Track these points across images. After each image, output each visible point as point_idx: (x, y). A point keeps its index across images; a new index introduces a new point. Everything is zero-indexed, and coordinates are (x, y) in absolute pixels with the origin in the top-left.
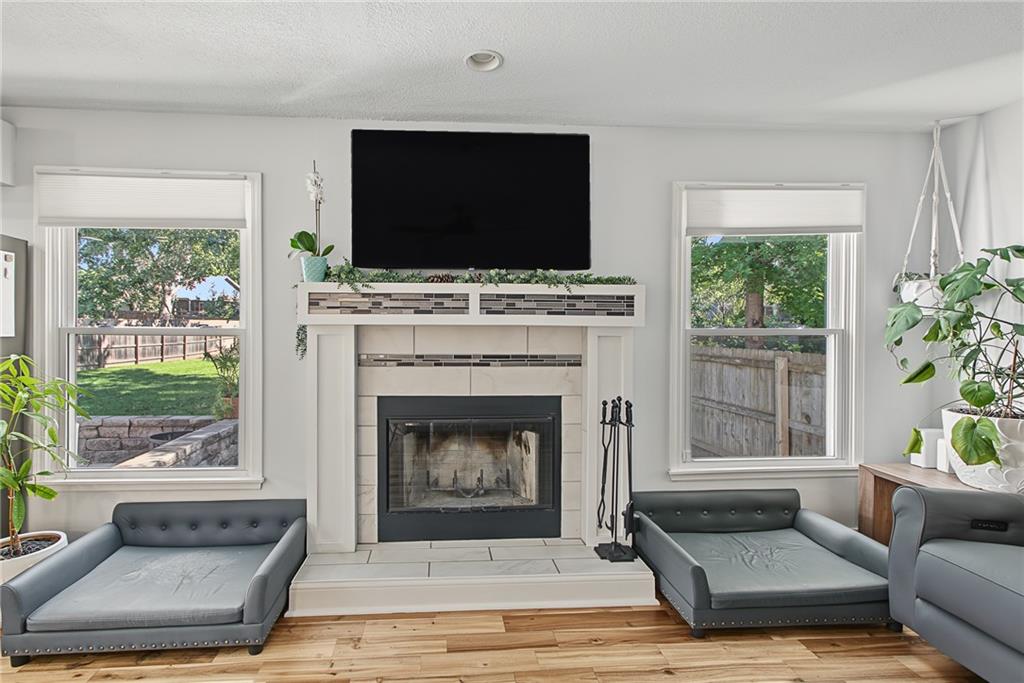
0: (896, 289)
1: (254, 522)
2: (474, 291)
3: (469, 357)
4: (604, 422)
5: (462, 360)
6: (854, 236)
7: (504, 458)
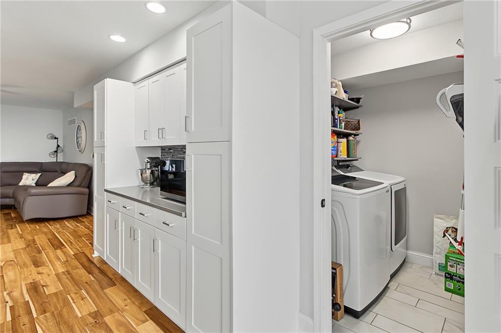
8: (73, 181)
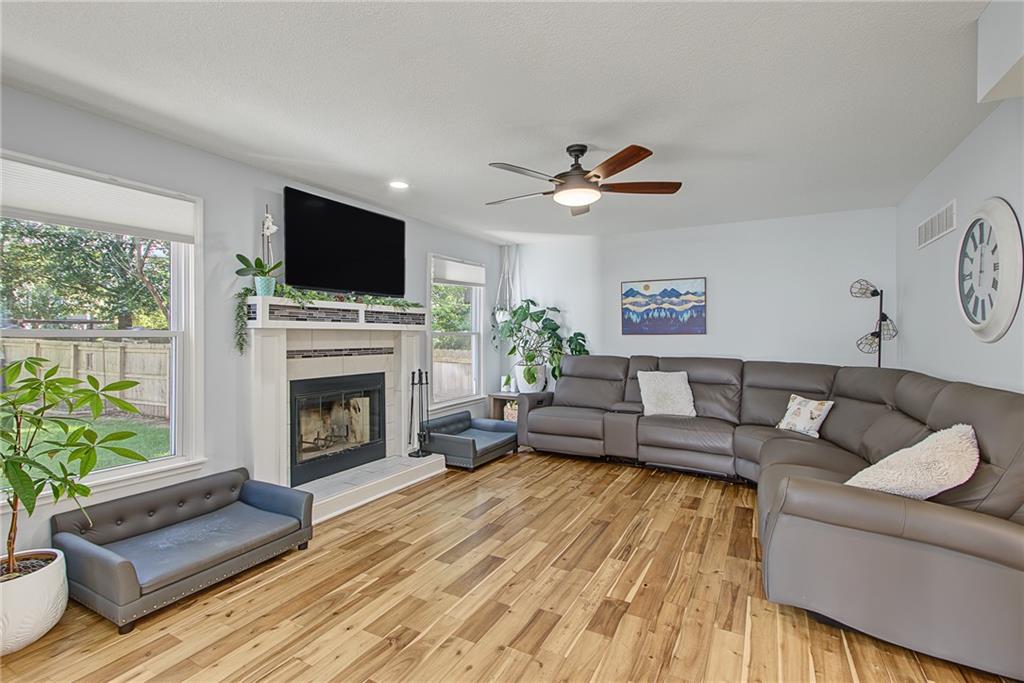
0: (493, 314)
1: (209, 493)
2: (362, 308)
3: (341, 350)
4: (413, 384)
5: (338, 353)
6: (482, 288)
7: (329, 422)
8: (974, 475)
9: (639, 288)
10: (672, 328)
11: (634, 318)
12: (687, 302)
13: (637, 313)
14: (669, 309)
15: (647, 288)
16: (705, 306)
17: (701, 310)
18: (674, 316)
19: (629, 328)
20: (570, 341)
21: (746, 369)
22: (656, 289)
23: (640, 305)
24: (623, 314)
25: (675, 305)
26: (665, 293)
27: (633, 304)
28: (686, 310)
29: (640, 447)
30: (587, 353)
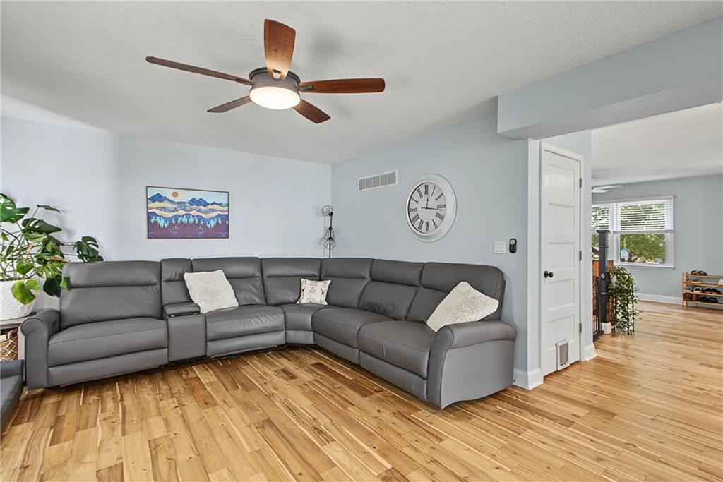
9: (167, 194)
10: (200, 233)
11: (162, 223)
12: (213, 211)
13: (164, 218)
14: (197, 216)
15: (175, 195)
16: (228, 215)
17: (225, 218)
18: (202, 222)
19: (154, 231)
20: (79, 246)
21: (263, 265)
22: (185, 197)
23: (170, 211)
24: (149, 218)
25: (201, 212)
26: (193, 202)
27: (161, 209)
28: (213, 218)
29: (209, 343)
30: (101, 259)
